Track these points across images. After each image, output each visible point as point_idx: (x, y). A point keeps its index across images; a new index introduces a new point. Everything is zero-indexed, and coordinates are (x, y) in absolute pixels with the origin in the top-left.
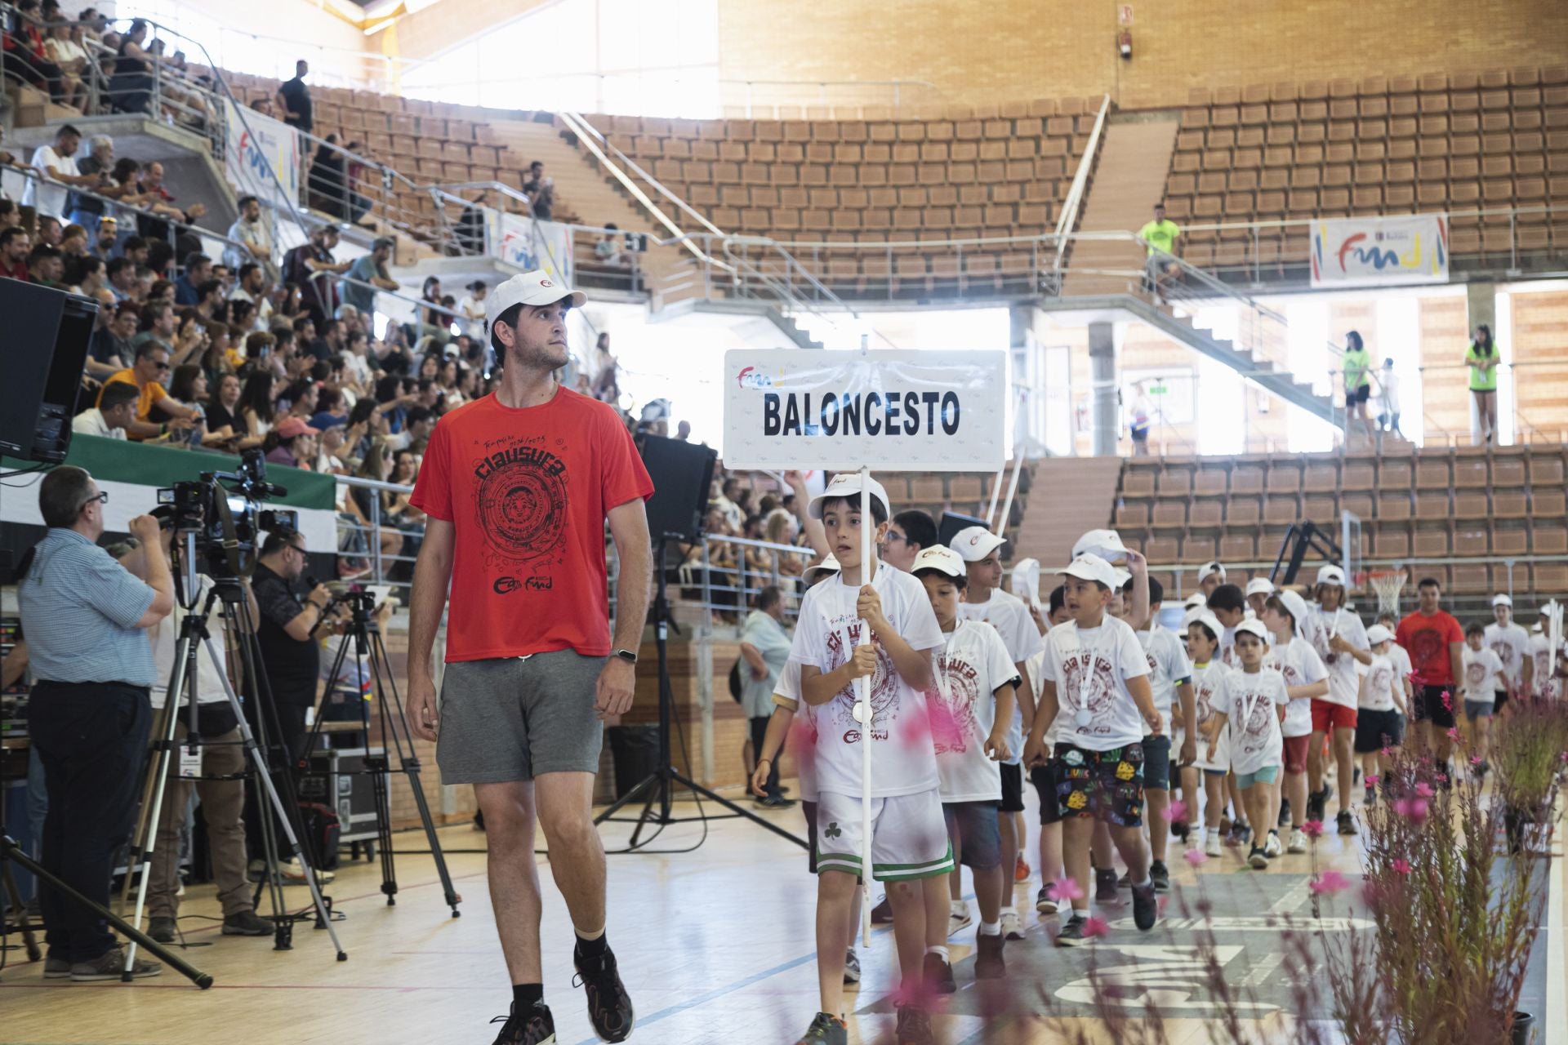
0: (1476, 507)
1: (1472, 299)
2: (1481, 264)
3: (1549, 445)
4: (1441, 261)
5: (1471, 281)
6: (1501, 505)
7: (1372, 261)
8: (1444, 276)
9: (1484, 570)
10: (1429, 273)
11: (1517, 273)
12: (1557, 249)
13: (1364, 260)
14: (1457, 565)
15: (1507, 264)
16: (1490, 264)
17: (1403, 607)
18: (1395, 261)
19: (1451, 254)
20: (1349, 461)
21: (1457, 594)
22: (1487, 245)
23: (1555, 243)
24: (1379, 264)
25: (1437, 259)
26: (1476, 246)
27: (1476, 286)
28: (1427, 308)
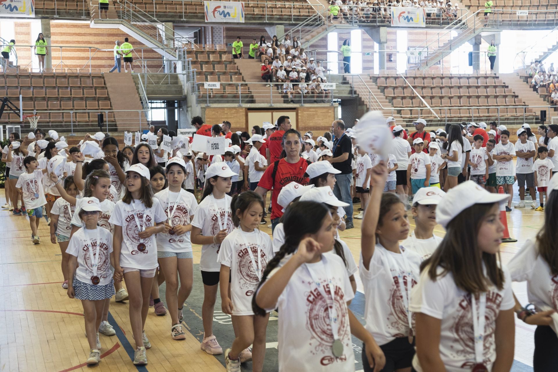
0: (54, 93)
1: (43, 24)
2: (44, 13)
3: (73, 73)
4: (33, 11)
5: (42, 18)
6: (62, 93)
7: (9, 9)
8: (33, 16)
9: (61, 114)
10: (29, 15)
11: (58, 17)
12: (69, 9)
13: (7, 8)
14: (53, 113)
15: (53, 13)
16: (47, 13)
17: (38, 126)
18: (17, 10)
19: (35, 8)
20: (8, 76)
21: (52, 122)
22: (46, 7)
23: (68, 8)
24: (12, 10)
25: (31, 9)
26: (42, 7)
27: (44, 20)
28: (16, 25)
